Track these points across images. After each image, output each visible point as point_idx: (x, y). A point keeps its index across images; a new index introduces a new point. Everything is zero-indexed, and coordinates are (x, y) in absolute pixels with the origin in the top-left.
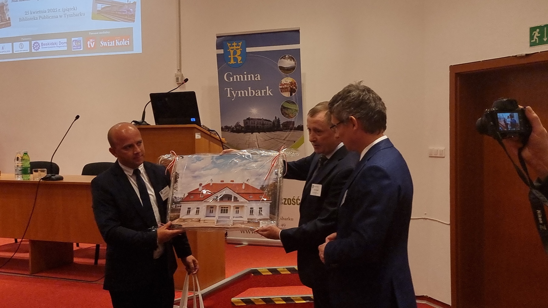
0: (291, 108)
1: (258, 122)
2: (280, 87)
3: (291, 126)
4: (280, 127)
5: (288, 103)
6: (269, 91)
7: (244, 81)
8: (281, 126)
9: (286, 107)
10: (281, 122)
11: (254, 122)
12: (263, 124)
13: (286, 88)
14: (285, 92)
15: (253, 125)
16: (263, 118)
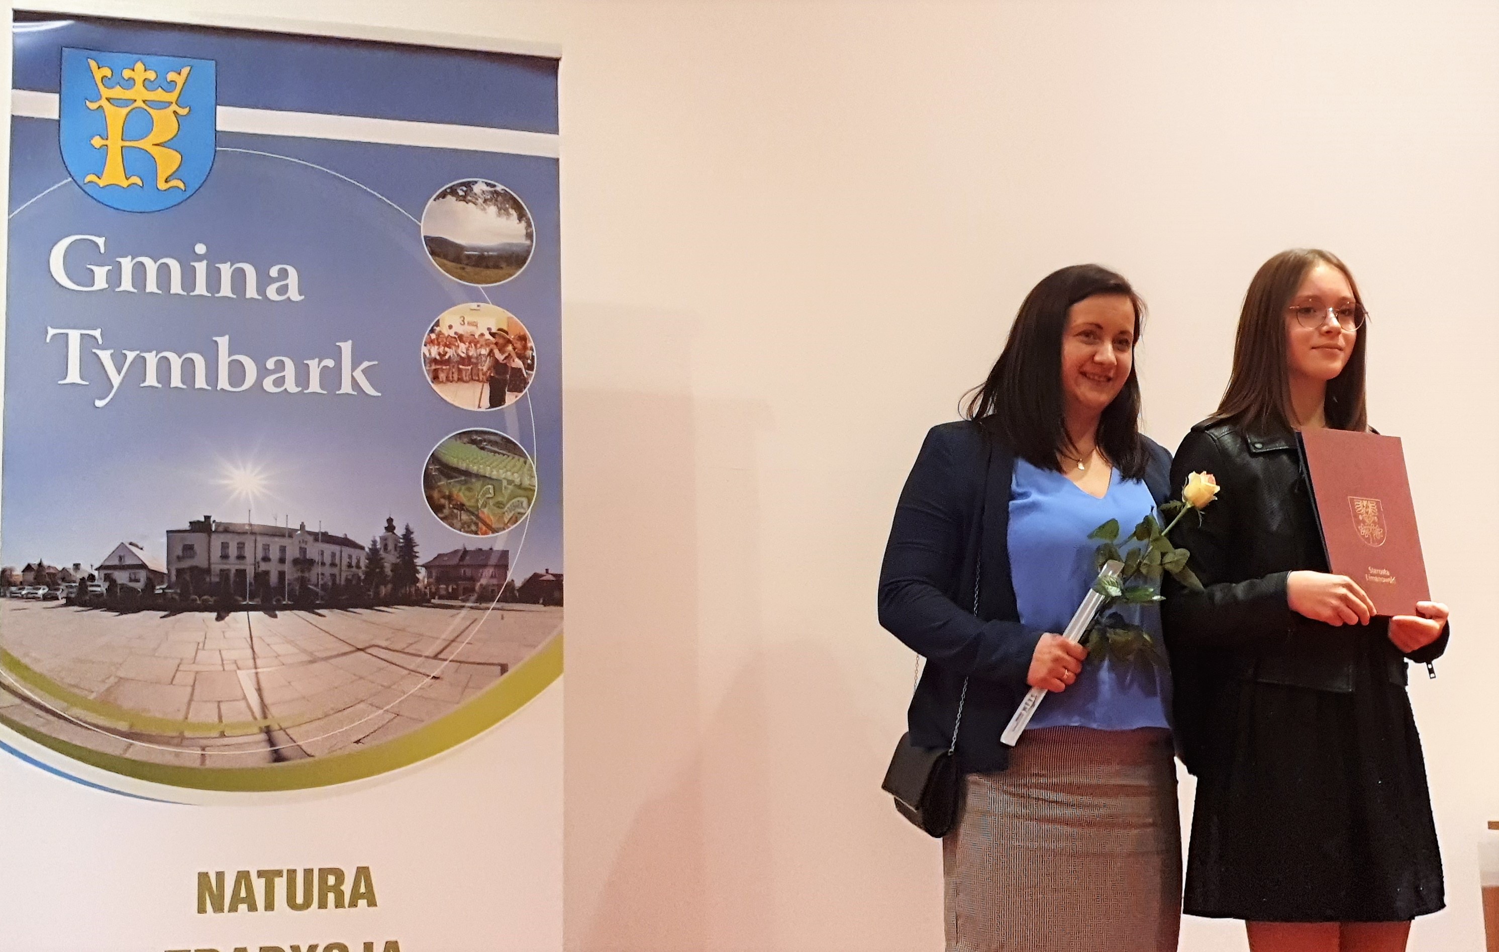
0: (494, 474)
1: (266, 548)
2: (424, 350)
3: (485, 579)
4: (418, 580)
5: (473, 442)
6: (353, 369)
7: (189, 300)
8: (422, 574)
9: (463, 466)
10: (424, 555)
11: (241, 546)
12: (304, 563)
13: (467, 360)
14: (460, 380)
15: (233, 566)
16: (302, 526)
